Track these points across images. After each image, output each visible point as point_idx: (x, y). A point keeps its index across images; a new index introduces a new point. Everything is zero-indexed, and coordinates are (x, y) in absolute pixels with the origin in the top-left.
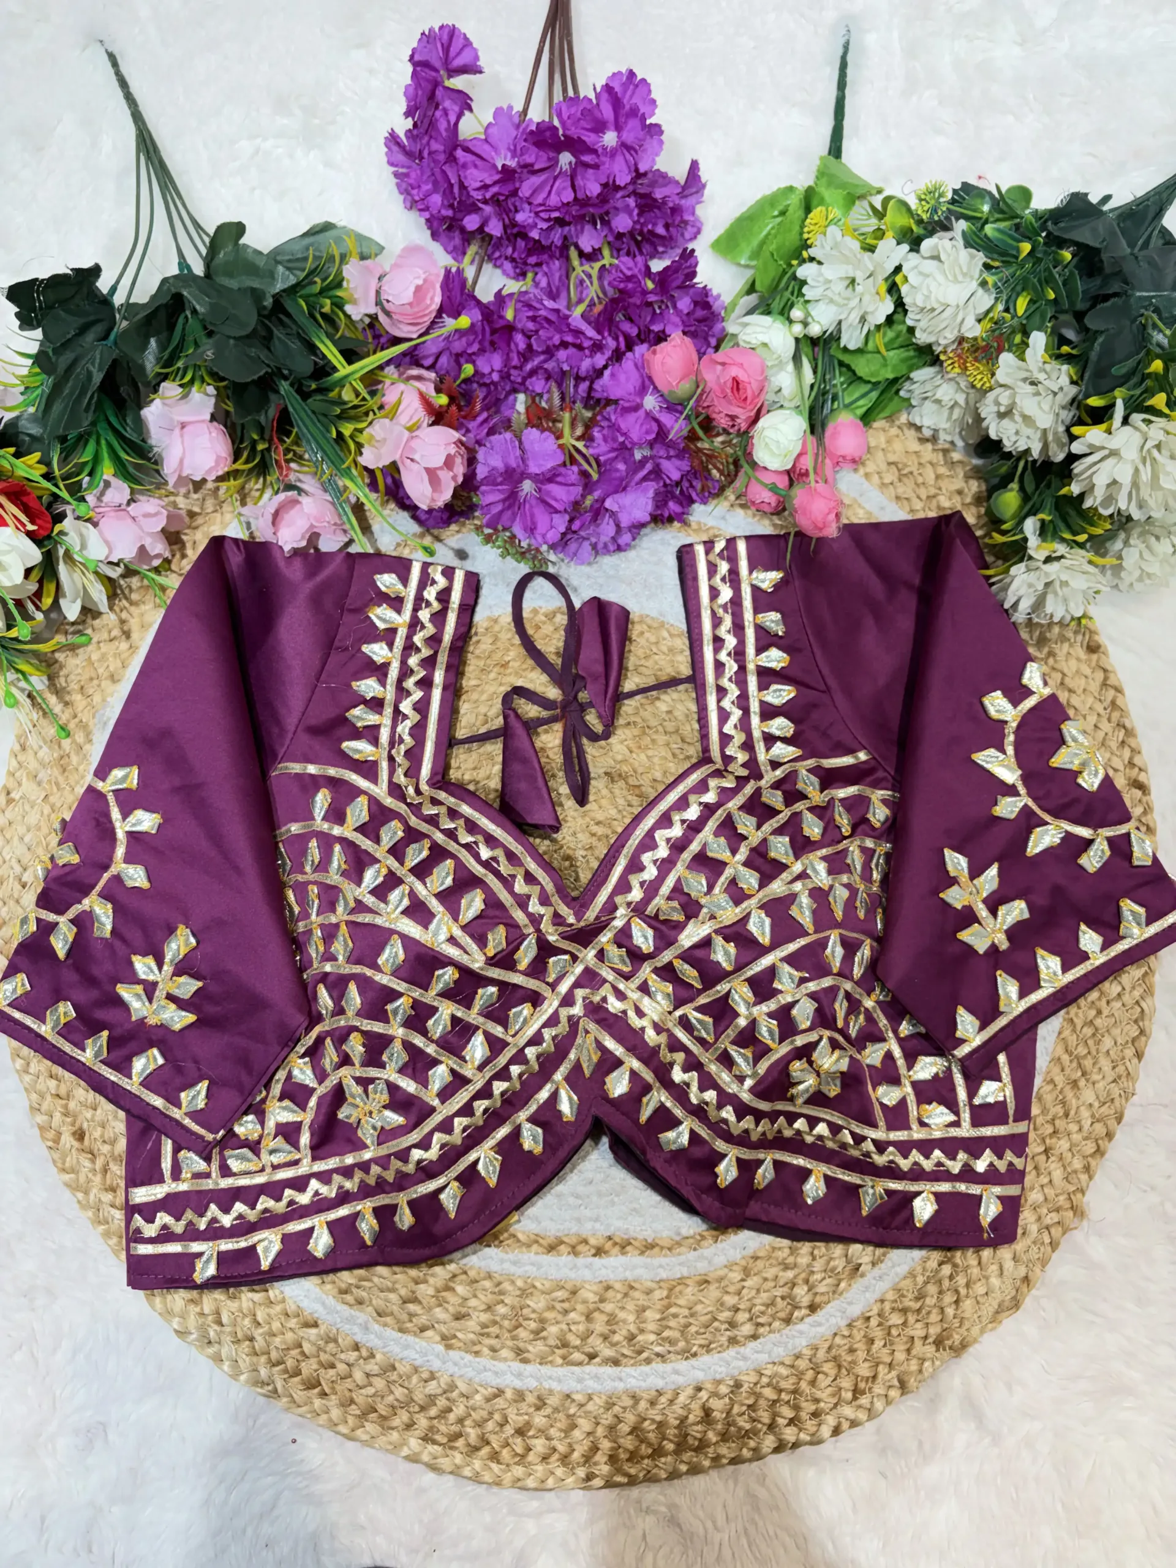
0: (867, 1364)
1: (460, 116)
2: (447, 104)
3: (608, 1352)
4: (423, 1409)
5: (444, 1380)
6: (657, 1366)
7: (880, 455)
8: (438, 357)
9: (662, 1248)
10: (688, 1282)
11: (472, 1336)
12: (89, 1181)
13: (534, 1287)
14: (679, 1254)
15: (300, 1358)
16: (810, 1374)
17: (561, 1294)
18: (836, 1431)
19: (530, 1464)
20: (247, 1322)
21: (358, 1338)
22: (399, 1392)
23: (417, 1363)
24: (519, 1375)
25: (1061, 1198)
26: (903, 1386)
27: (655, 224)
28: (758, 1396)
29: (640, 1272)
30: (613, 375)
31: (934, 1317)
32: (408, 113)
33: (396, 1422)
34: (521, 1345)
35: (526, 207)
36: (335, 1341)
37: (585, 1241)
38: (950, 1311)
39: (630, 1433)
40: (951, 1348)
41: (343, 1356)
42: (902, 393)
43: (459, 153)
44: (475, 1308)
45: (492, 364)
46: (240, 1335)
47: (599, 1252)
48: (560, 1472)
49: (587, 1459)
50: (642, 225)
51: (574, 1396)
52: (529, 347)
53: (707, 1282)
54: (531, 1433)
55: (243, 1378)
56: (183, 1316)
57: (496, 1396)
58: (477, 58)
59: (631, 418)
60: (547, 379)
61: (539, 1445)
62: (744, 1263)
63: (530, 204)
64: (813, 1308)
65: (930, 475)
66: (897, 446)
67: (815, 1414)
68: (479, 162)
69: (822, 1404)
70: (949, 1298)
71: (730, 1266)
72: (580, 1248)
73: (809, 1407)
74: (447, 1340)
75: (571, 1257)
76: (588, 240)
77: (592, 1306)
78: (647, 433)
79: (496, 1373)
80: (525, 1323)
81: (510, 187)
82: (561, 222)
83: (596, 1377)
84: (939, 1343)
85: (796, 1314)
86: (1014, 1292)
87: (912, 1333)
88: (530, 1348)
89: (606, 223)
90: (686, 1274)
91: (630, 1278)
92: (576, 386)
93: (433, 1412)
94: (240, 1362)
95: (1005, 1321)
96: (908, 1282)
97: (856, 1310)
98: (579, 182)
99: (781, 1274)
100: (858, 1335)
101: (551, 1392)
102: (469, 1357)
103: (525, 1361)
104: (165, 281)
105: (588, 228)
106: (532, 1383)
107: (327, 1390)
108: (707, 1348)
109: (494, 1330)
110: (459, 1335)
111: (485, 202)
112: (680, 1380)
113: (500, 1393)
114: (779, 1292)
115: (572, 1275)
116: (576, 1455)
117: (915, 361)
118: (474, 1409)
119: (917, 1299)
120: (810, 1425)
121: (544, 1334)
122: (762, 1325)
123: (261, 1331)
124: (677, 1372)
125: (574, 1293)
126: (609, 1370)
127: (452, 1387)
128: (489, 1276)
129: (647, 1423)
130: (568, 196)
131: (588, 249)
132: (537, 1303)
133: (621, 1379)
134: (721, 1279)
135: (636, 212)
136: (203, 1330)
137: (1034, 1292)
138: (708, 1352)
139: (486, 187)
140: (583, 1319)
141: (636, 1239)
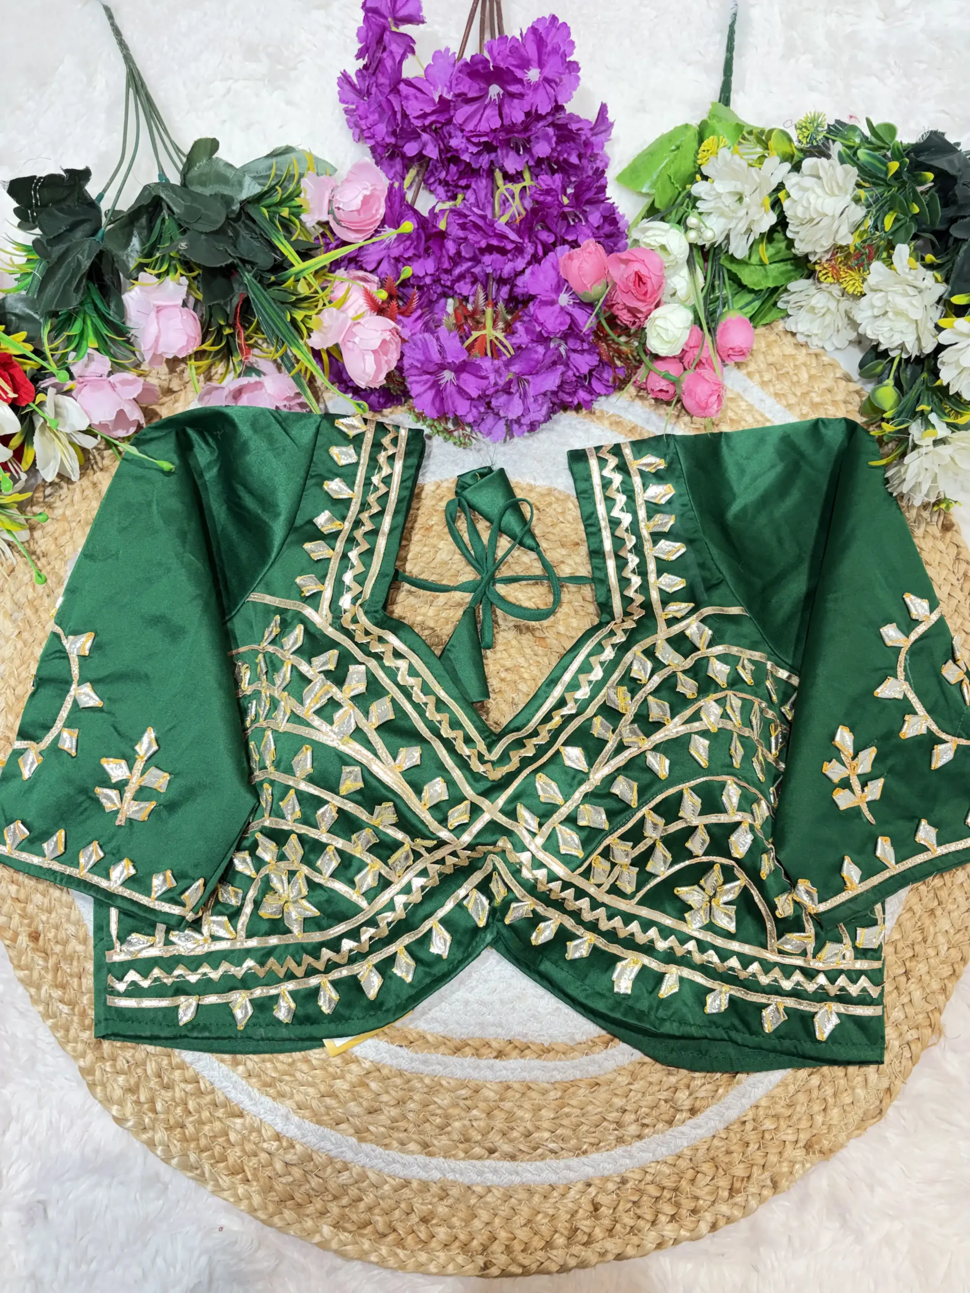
0: (742, 1166)
1: (403, 57)
2: (394, 47)
3: (507, 1148)
4: (336, 1198)
5: (356, 1170)
6: (551, 1162)
7: (761, 357)
8: (379, 263)
9: (557, 1052)
10: (581, 1084)
11: (382, 1129)
12: (41, 977)
13: (441, 1085)
14: (573, 1058)
15: (225, 1145)
16: (690, 1174)
17: (464, 1092)
18: (714, 1227)
19: (433, 1250)
20: (179, 1110)
21: (278, 1128)
22: (314, 1182)
23: (333, 1154)
24: (425, 1167)
25: (920, 1016)
26: (775, 1185)
27: (569, 154)
28: (641, 1192)
29: (537, 1073)
30: (533, 273)
31: (804, 1124)
32: (359, 56)
33: (310, 1209)
34: (427, 1139)
35: (460, 134)
36: (259, 1132)
37: (488, 1045)
38: (819, 1119)
39: (525, 1225)
40: (821, 1152)
41: (265, 1145)
42: (780, 304)
43: (402, 87)
44: (386, 1103)
45: (426, 267)
46: (172, 1122)
47: (500, 1055)
48: (460, 1259)
49: (485, 1248)
50: (560, 153)
51: (474, 1188)
52: (459, 253)
53: (597, 1084)
54: (434, 1222)
55: (174, 1162)
56: (121, 1103)
57: (403, 1187)
58: (420, 9)
59: (548, 310)
60: (473, 283)
61: (442, 1233)
62: (631, 1068)
63: (462, 131)
64: (693, 1111)
65: (804, 376)
66: (776, 351)
67: (694, 1211)
68: (419, 94)
69: (701, 1202)
70: (817, 1107)
71: (619, 1070)
72: (483, 1051)
73: (688, 1204)
74: (360, 1133)
75: (473, 1059)
76: (512, 164)
77: (492, 1104)
78: (561, 324)
79: (404, 1165)
80: (431, 1118)
81: (447, 116)
82: (489, 148)
83: (495, 1171)
84: (808, 1147)
85: (678, 1117)
86: (878, 1103)
87: (784, 1138)
88: (436, 1142)
89: (528, 150)
90: (578, 1077)
91: (528, 1079)
92: (498, 290)
93: (345, 1201)
94: (172, 1147)
95: (869, 1129)
96: (780, 1090)
97: (733, 1115)
98: (506, 110)
99: (665, 1079)
100: (734, 1138)
101: (454, 1183)
102: (380, 1150)
103: (430, 1154)
104: (146, 188)
105: (512, 154)
106: (437, 1175)
107: (250, 1177)
108: (596, 1145)
109: (402, 1124)
110: (372, 1128)
111: (425, 129)
112: (572, 1175)
113: (407, 1183)
114: (664, 1095)
115: (475, 1075)
116: (475, 1243)
117: (793, 274)
118: (382, 1199)
119: (789, 1106)
120: (689, 1222)
121: (449, 1129)
122: (647, 1126)
123: (191, 1119)
124: (568, 1168)
125: (477, 1092)
126: (507, 1164)
127: (364, 1177)
128: (400, 1074)
129: (540, 1216)
130: (496, 123)
131: (511, 171)
132: (443, 1100)
133: (517, 1174)
134: (610, 1083)
135: (554, 139)
136: (139, 1114)
137: (895, 1103)
138: (598, 1150)
139: (424, 116)
140: (484, 1115)
141: (534, 1044)
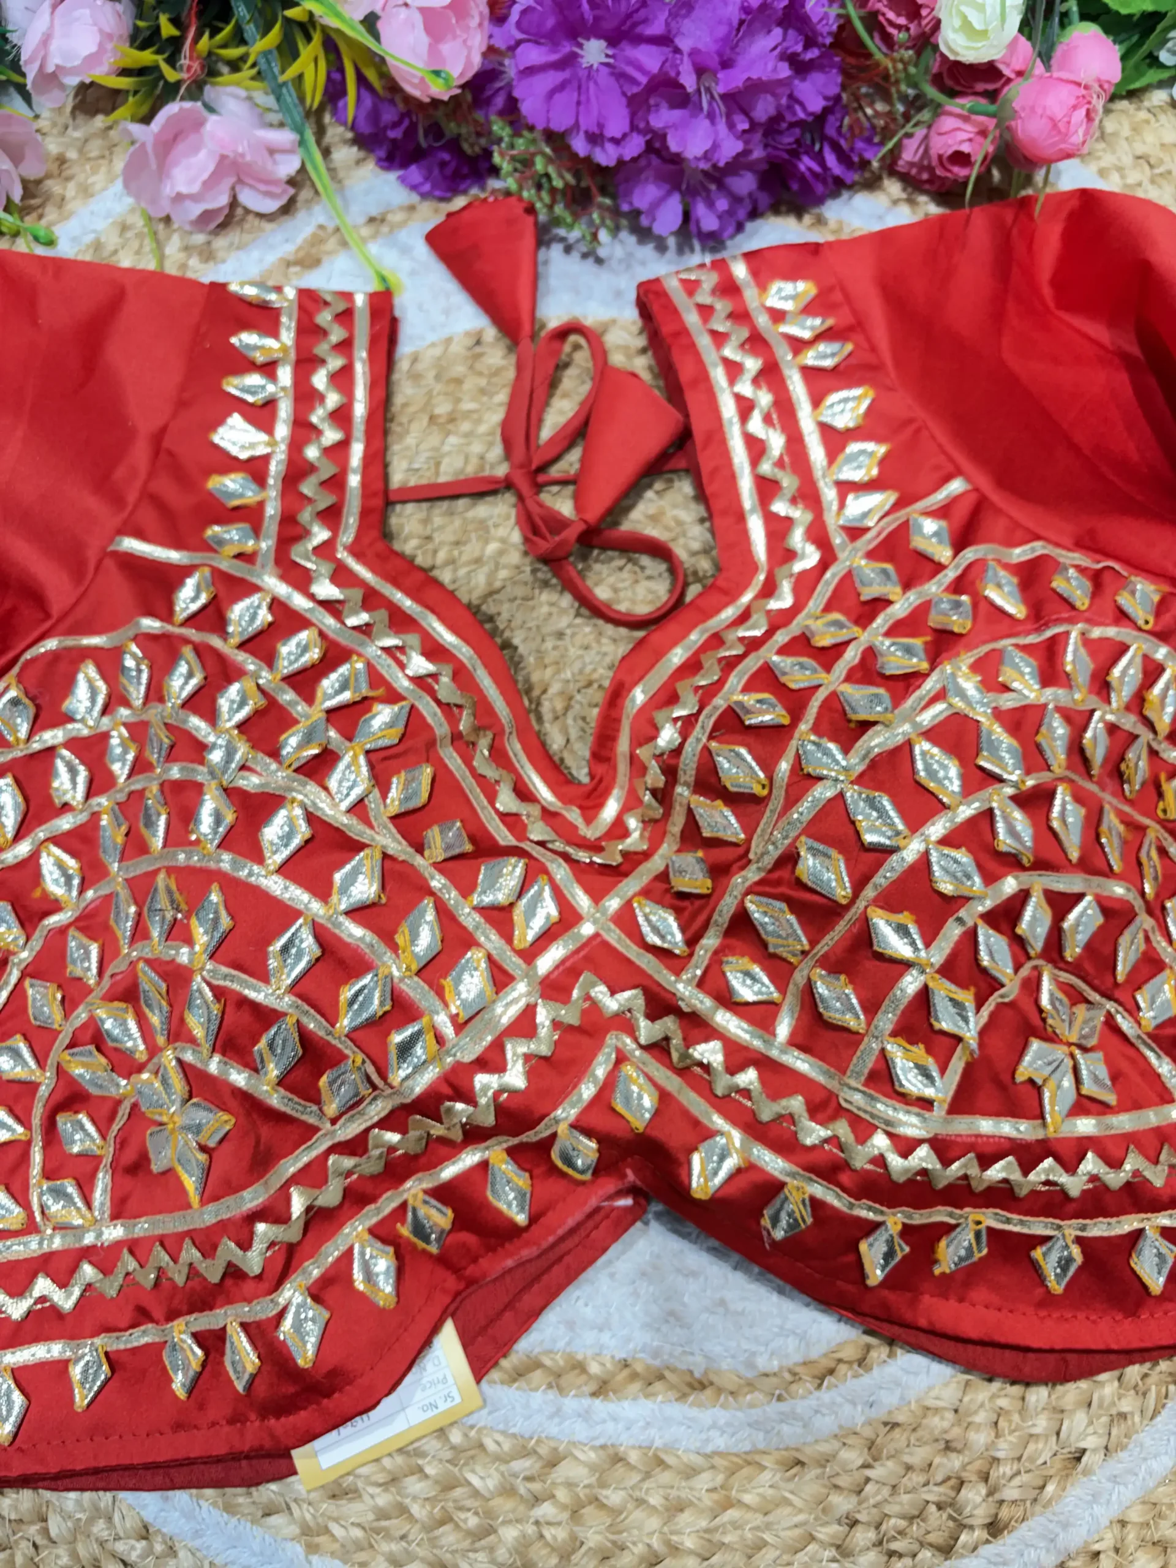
9: (720, 1390)
10: (767, 1461)
11: (357, 1533)
13: (481, 1446)
14: (752, 1406)
17: (526, 1464)
29: (677, 1433)
37: (580, 1367)
41: (120, 1547)
47: (602, 1389)
53: (799, 1463)
62: (868, 1432)
64: (995, 1528)
71: (844, 1436)
72: (567, 1378)
74: (310, 1537)
75: (552, 1395)
77: (581, 1493)
80: (457, 1516)
85: (963, 1538)
90: (761, 1446)
91: (658, 1443)
97: (1074, 1538)
109: (397, 1525)
114: (934, 1494)
115: (553, 1429)
125: (553, 1463)
132: (483, 1478)
134: (825, 1461)
140: (565, 1516)
141: (673, 1370)
